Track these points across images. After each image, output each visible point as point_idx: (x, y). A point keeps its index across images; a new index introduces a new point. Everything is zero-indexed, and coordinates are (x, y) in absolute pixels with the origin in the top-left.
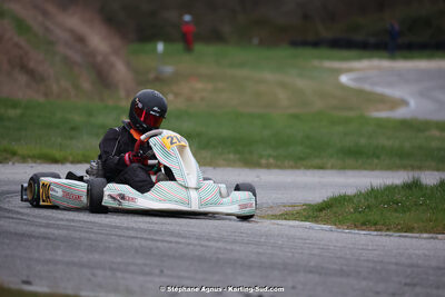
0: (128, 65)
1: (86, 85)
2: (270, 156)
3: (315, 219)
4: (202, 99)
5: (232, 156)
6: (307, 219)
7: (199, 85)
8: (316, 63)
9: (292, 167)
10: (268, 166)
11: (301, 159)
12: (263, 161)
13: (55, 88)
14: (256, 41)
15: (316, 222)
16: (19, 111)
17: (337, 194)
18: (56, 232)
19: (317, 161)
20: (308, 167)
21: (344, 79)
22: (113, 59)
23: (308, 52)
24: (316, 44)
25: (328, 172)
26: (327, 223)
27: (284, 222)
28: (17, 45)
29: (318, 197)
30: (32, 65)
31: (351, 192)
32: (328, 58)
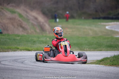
0: (49, 25)
1: (38, 31)
2: (87, 48)
3: (99, 64)
4: (69, 34)
5: (77, 48)
6: (97, 64)
7: (68, 30)
8: (99, 23)
9: (93, 51)
10: (87, 51)
11: (95, 48)
12: (85, 49)
13: (30, 32)
14: (83, 18)
15: (100, 65)
16: (19, 38)
17: (105, 57)
18: (29, 69)
19: (100, 49)
20: (98, 51)
21: (107, 27)
22: (45, 23)
23: (97, 20)
24: (99, 18)
25: (103, 52)
26: (102, 65)
27: (91, 65)
28: (19, 21)
29: (100, 58)
30: (23, 26)
31: (109, 56)
32: (103, 22)
